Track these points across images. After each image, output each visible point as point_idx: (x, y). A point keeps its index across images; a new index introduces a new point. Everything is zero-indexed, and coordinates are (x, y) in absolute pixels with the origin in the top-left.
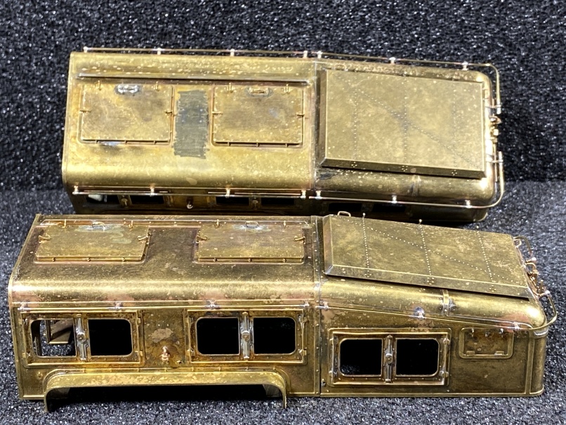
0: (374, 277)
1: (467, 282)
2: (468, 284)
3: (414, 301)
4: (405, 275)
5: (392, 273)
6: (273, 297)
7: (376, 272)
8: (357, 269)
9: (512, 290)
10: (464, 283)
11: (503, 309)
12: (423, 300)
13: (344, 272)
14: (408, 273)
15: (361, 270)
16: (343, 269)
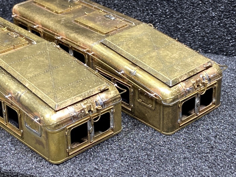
0: (116, 50)
1: (149, 67)
2: (148, 68)
3: (122, 66)
4: (128, 54)
5: (123, 51)
6: (78, 43)
7: (118, 48)
8: (112, 44)
9: (164, 78)
10: (147, 67)
11: (153, 85)
12: (125, 67)
13: (107, 43)
14: (129, 54)
15: (113, 45)
16: (107, 42)
